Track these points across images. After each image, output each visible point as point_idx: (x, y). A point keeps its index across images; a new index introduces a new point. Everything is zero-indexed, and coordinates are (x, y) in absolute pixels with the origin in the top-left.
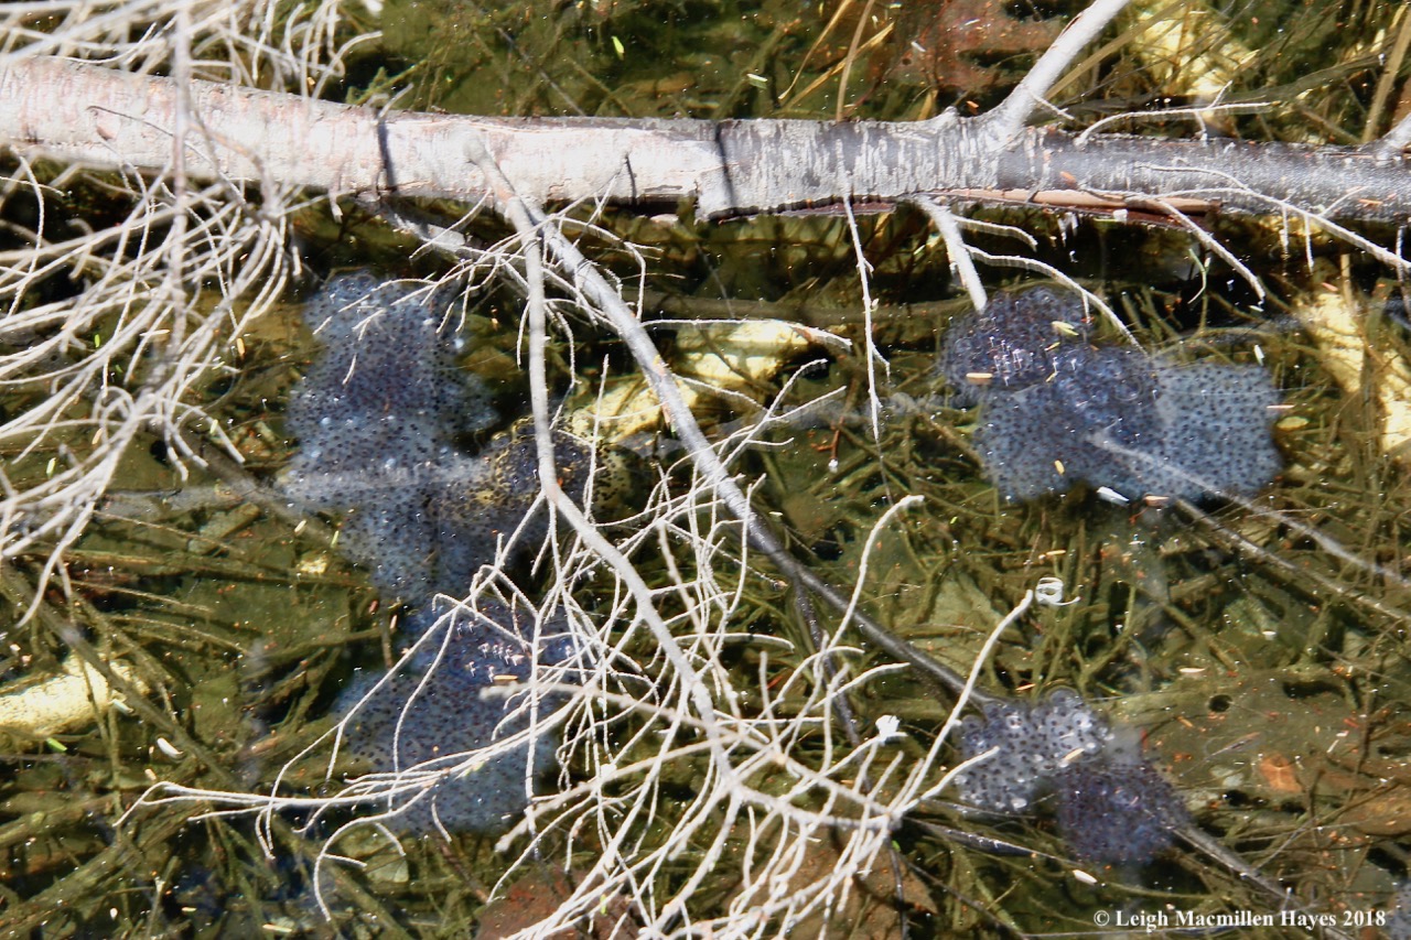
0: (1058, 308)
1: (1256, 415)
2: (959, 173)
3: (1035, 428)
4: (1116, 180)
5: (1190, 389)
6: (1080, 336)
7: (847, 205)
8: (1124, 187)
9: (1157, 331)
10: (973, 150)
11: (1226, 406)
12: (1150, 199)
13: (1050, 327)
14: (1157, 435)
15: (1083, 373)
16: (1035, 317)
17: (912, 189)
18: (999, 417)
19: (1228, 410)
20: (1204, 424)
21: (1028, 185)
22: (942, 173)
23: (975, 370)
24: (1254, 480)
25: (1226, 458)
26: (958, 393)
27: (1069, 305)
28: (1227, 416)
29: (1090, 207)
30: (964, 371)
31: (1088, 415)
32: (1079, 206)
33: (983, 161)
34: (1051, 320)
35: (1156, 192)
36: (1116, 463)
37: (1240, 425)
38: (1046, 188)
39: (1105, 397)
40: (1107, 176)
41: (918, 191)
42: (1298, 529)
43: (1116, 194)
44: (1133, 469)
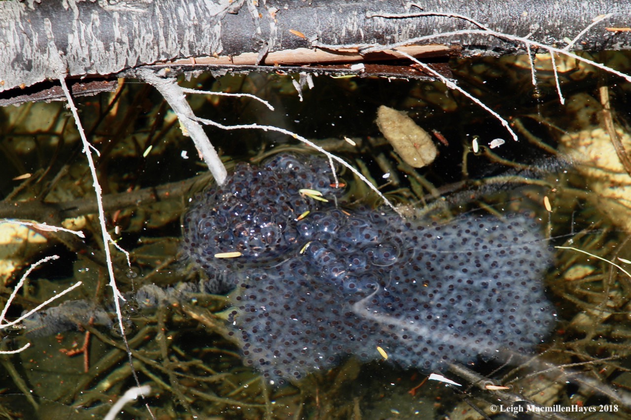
0: (304, 176)
1: (525, 267)
2: (181, 43)
3: (292, 305)
4: (349, 33)
5: (452, 247)
6: (331, 202)
7: (64, 87)
8: (358, 39)
9: (418, 189)
10: (193, 15)
11: (491, 260)
12: (387, 49)
13: (298, 195)
14: (423, 299)
15: (338, 241)
16: (280, 187)
17: (133, 63)
18: (254, 297)
19: (494, 264)
20: (470, 282)
21: (255, 46)
22: (162, 44)
23: (223, 250)
24: (530, 336)
25: (498, 316)
26: (210, 276)
27: (315, 170)
28: (494, 271)
29: (326, 63)
30: (211, 252)
31: (347, 285)
32: (313, 64)
33: (205, 26)
34: (297, 188)
35: (393, 41)
36: (383, 333)
37: (510, 279)
38: (276, 48)
39: (364, 264)
40: (339, 30)
41: (139, 65)
42: (590, 384)
43: (352, 47)
44: (401, 338)
